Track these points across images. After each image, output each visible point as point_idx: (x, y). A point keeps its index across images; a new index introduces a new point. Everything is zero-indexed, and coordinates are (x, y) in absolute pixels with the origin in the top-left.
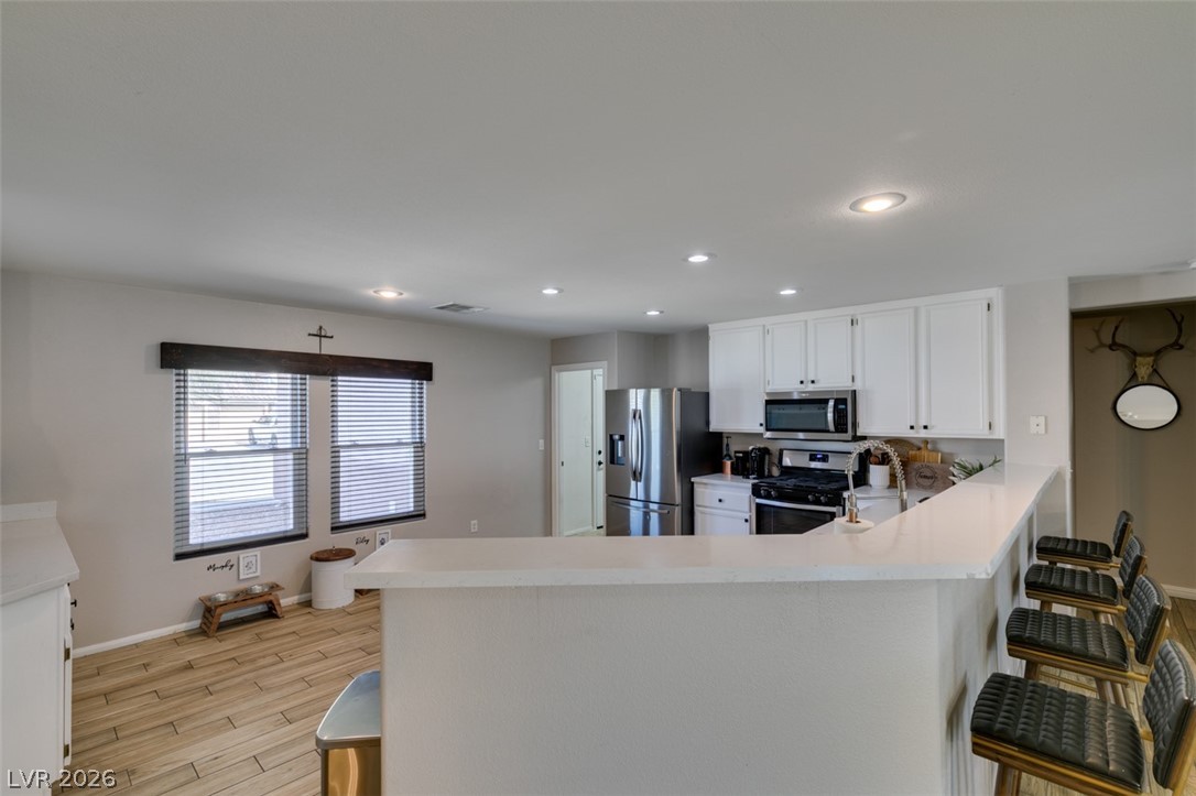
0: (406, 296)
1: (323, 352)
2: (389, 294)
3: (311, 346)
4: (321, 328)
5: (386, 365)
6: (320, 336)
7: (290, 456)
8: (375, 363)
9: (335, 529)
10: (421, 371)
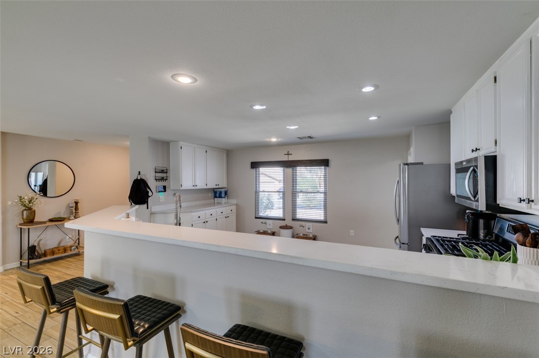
0: (279, 140)
1: (289, 160)
2: (274, 140)
3: (285, 158)
4: (288, 152)
5: (308, 162)
6: (288, 154)
7: (282, 193)
8: (304, 162)
9: (293, 220)
10: (325, 163)
